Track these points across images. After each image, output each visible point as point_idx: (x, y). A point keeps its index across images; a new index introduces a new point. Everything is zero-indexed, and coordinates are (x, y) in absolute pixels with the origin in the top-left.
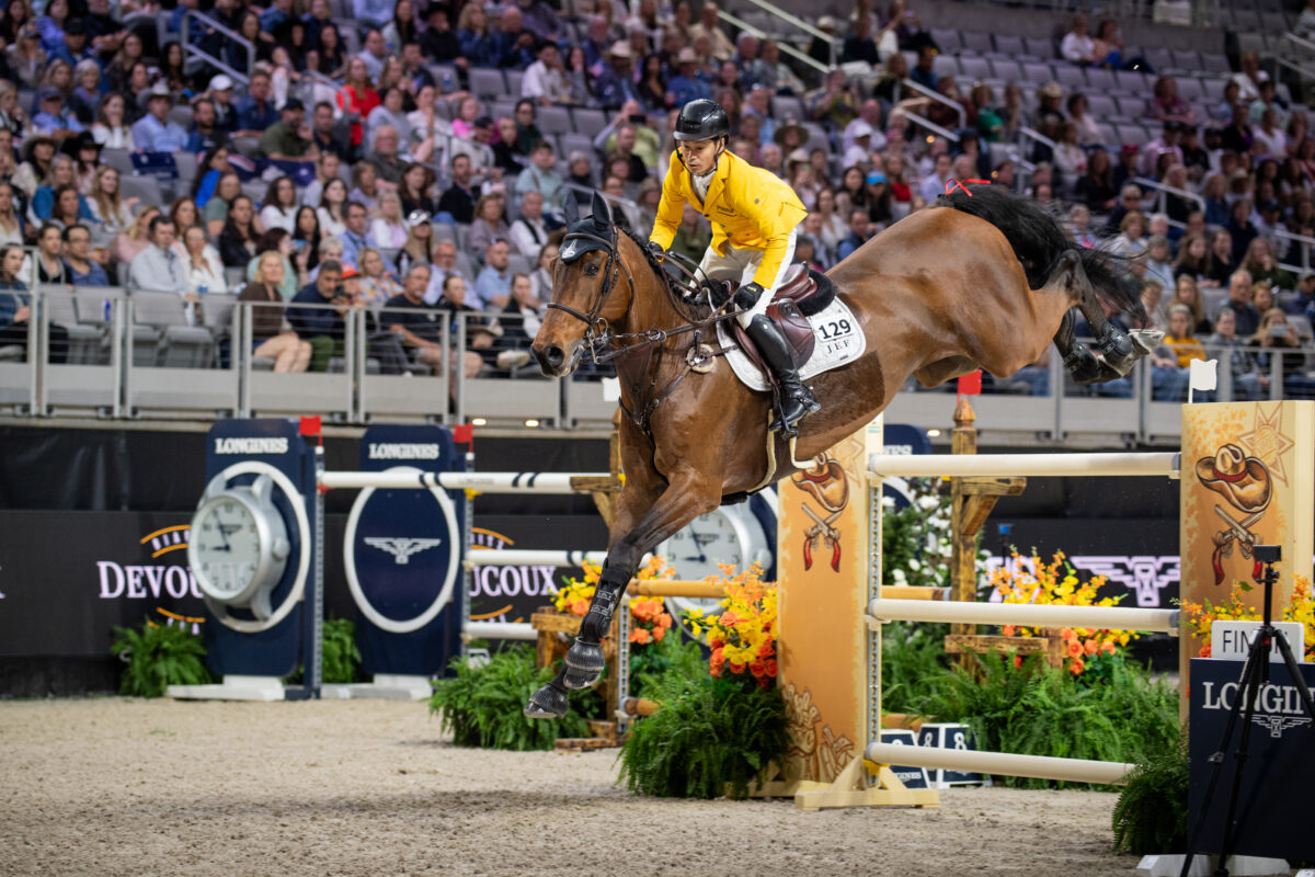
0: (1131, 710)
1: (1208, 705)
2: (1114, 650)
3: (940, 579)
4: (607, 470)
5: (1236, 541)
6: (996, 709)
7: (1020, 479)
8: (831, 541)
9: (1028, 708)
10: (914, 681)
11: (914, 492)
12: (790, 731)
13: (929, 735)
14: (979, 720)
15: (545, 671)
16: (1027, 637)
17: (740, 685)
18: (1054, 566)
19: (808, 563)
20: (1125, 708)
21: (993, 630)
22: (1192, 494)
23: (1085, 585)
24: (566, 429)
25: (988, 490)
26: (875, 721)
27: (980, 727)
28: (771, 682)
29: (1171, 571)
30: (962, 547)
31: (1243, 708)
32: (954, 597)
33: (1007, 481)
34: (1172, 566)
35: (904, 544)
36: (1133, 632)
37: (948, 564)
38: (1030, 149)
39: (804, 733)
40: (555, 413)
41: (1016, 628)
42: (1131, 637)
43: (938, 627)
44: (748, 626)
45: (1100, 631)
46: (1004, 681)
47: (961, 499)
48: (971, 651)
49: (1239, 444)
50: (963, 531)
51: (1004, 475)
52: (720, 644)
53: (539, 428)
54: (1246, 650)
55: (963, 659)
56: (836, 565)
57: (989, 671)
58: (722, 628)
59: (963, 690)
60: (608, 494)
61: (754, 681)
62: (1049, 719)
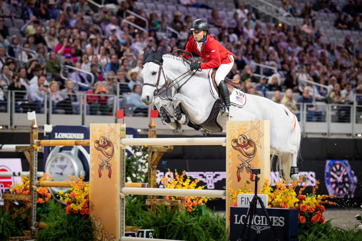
0: (208, 224)
1: (236, 223)
2: (203, 204)
3: (143, 180)
4: (29, 143)
5: (244, 167)
6: (163, 224)
7: (171, 146)
8: (108, 167)
9: (173, 224)
10: (134, 215)
11: (134, 151)
12: (94, 233)
13: (141, 233)
14: (157, 228)
15: (6, 213)
16: (173, 200)
17: (76, 217)
18: (183, 175)
19: (100, 175)
20: (206, 224)
21: (160, 197)
22: (230, 152)
23: (193, 182)
24: (12, 129)
25: (161, 150)
26: (123, 229)
27: (158, 230)
28: (87, 216)
29: (218, 177)
30: (152, 169)
31: (248, 223)
32: (149, 186)
33: (167, 147)
34: (218, 175)
35: (131, 168)
36: (209, 198)
37: (145, 175)
38: (170, 35)
39: (98, 234)
40: (9, 124)
41: (170, 197)
42: (208, 199)
43: (142, 196)
44: (79, 197)
45: (198, 197)
46: (166, 215)
47: (151, 153)
48: (155, 204)
49: (245, 135)
50: (152, 164)
51: (166, 145)
52: (69, 203)
53: (3, 129)
54: (249, 204)
55: (152, 207)
56: (110, 176)
57: (161, 211)
58: (70, 198)
59: (152, 218)
60: (29, 152)
61: (81, 216)
62: (181, 227)
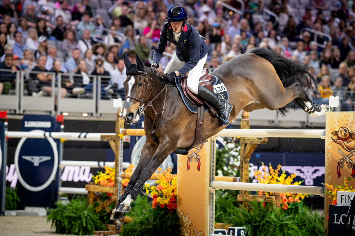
0: (305, 223)
1: (335, 222)
2: (299, 201)
3: (235, 174)
4: (114, 132)
5: (345, 162)
6: (256, 222)
7: (265, 138)
8: (197, 159)
9: (267, 222)
10: (225, 211)
11: (225, 142)
12: (181, 229)
13: (231, 231)
14: (250, 226)
15: (90, 206)
16: (267, 196)
17: (163, 212)
18: (277, 170)
19: (189, 168)
20: (303, 222)
21: (254, 193)
22: (329, 145)
23: (289, 177)
24: (97, 117)
25: (254, 142)
26: (212, 226)
27: (250, 229)
28: (175, 211)
30: (244, 162)
31: (349, 224)
32: (241, 181)
33: (261, 139)
35: (222, 161)
36: (306, 194)
37: (238, 168)
38: (268, 18)
39: (186, 230)
40: (93, 111)
41: (263, 192)
42: (305, 196)
43: (234, 192)
44: (166, 190)
45: (294, 194)
46: (259, 212)
47: (244, 145)
48: (247, 200)
49: (347, 127)
50: (244, 157)
51: (260, 137)
52: (155, 197)
53: (88, 116)
54: (350, 202)
55: (244, 203)
56: (199, 168)
57: (253, 208)
58: (157, 191)
59: (244, 215)
60: (114, 141)
61: (168, 211)
62: (275, 226)
